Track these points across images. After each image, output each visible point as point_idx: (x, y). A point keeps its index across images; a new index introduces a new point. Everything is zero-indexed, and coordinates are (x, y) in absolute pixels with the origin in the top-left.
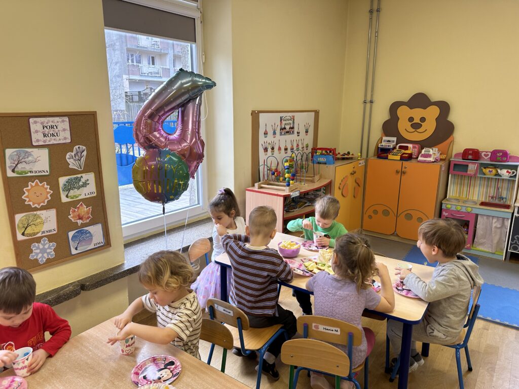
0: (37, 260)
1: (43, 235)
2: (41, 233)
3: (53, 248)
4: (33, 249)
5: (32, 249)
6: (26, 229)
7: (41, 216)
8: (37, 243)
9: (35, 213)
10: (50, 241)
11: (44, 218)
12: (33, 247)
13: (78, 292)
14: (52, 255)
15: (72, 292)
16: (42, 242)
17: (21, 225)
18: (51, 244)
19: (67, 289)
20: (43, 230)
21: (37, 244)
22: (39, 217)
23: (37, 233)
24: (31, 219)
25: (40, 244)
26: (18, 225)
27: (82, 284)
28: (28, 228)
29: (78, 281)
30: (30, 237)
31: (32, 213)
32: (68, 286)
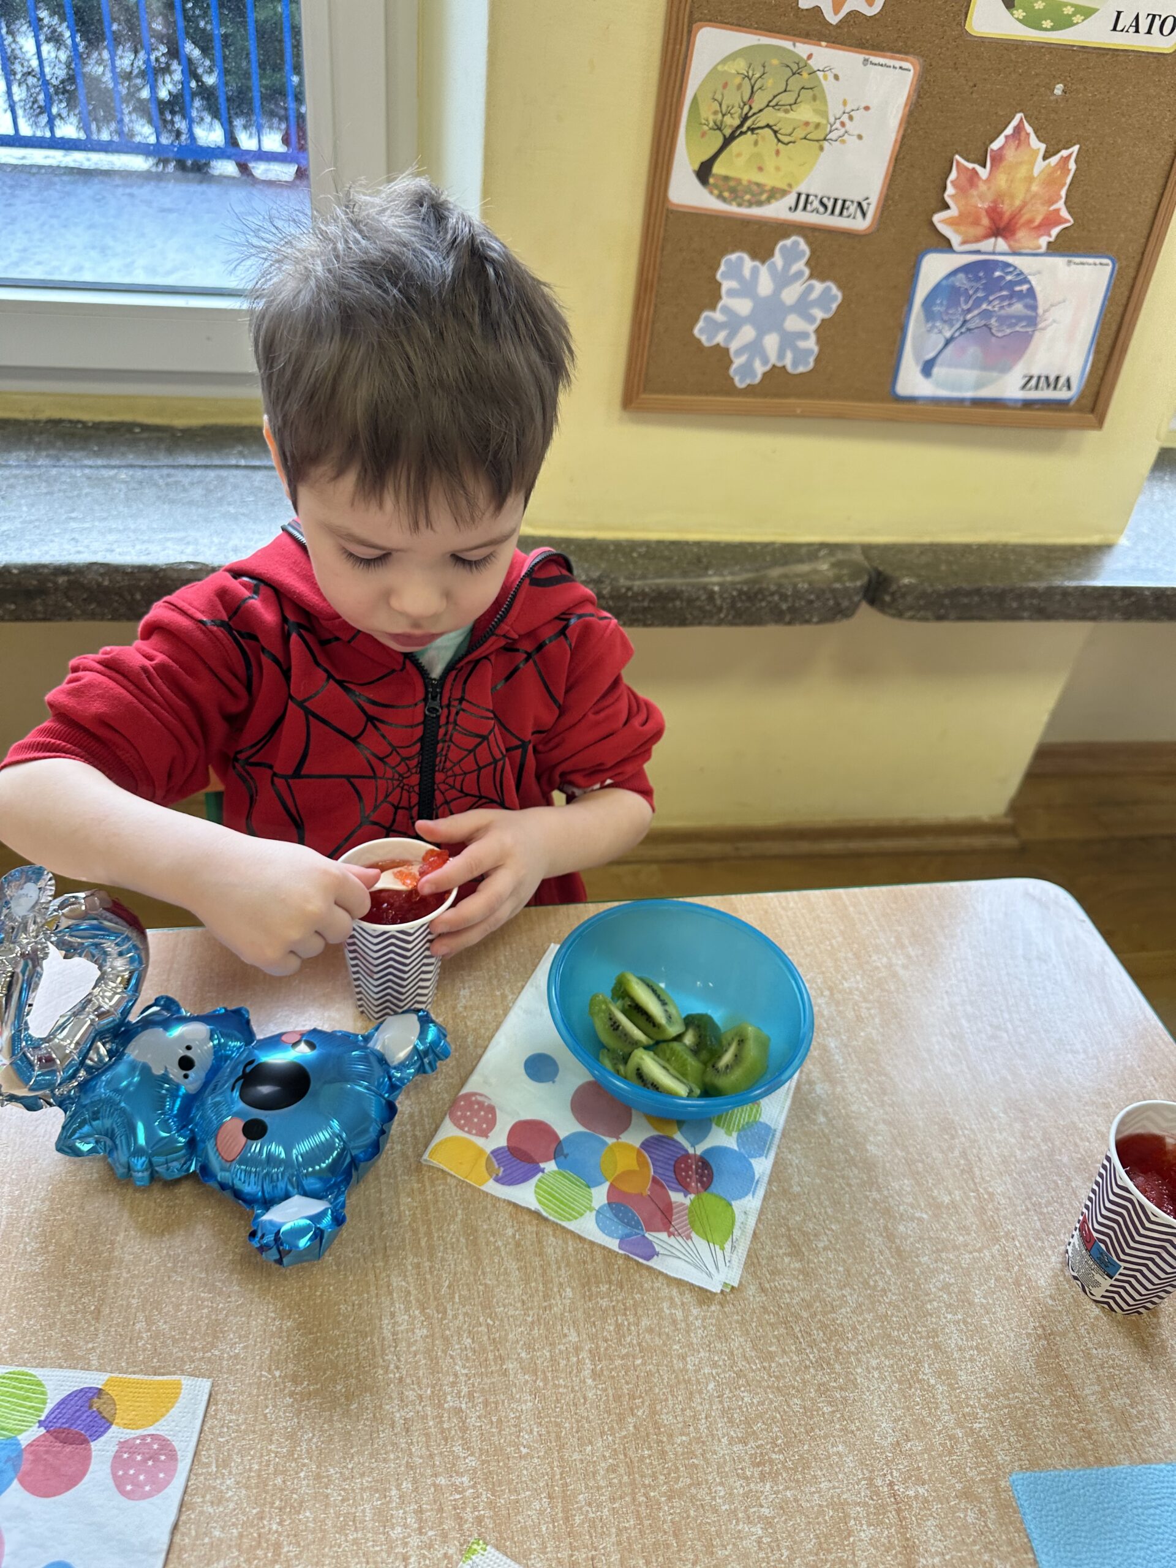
0: (722, 355)
1: (800, 216)
2: (791, 199)
3: (819, 315)
4: (727, 285)
5: (719, 285)
6: (727, 141)
7: (828, 85)
8: (754, 256)
9: (802, 49)
10: (818, 269)
11: (834, 109)
12: (727, 276)
13: (845, 603)
14: (800, 356)
15: (820, 594)
16: (778, 259)
17: (707, 113)
18: (819, 287)
19: (805, 568)
20: (803, 188)
21: (748, 263)
22: (813, 91)
23: (775, 194)
24: (771, 84)
25: (764, 271)
26: (695, 100)
27: (879, 573)
28: (735, 146)
29: (867, 549)
30: (733, 209)
31: (787, 44)
32: (813, 551)
